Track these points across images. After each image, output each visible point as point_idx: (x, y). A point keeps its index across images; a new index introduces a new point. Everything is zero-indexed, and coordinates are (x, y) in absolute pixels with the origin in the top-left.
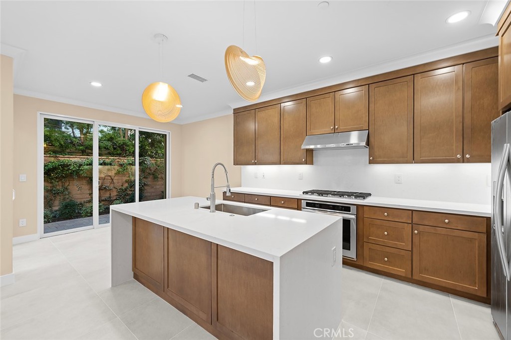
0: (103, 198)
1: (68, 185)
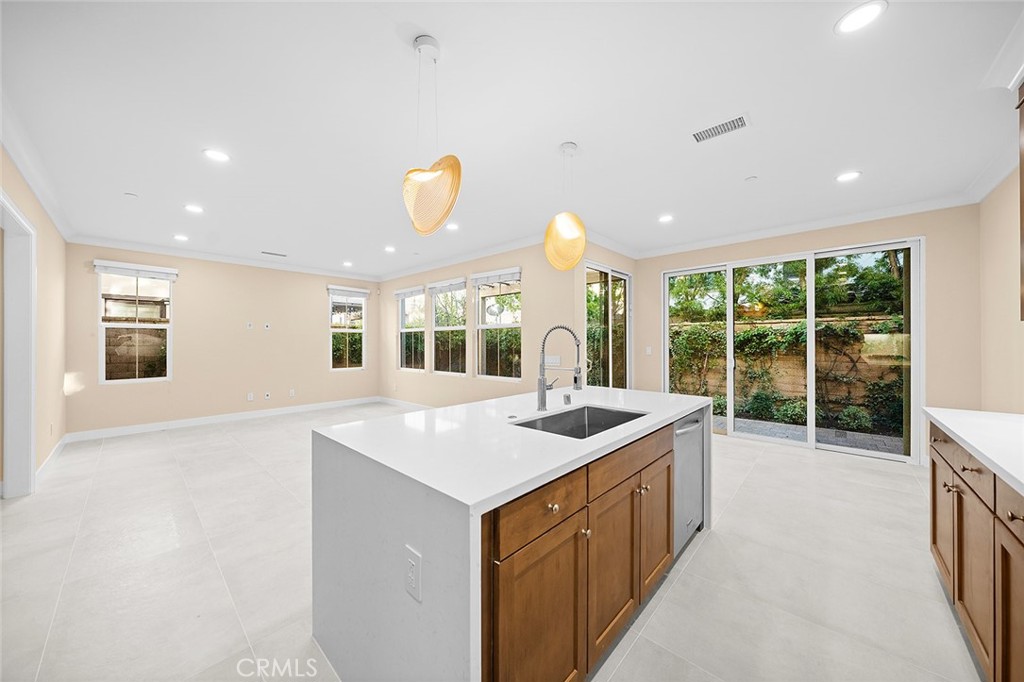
1: (770, 367)
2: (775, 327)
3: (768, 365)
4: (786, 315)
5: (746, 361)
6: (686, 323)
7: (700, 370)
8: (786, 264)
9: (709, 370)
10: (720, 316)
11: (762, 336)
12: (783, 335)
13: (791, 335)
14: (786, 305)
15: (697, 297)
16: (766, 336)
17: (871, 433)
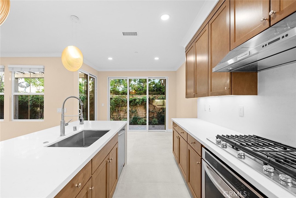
0: (150, 117)
1: (137, 109)
2: (138, 97)
3: (136, 108)
4: (140, 94)
5: (131, 107)
6: (114, 95)
7: (118, 111)
8: (140, 79)
9: (121, 111)
10: (124, 93)
11: (135, 100)
12: (140, 100)
13: (142, 99)
14: (140, 91)
15: (117, 87)
16: (136, 100)
17: (158, 125)
